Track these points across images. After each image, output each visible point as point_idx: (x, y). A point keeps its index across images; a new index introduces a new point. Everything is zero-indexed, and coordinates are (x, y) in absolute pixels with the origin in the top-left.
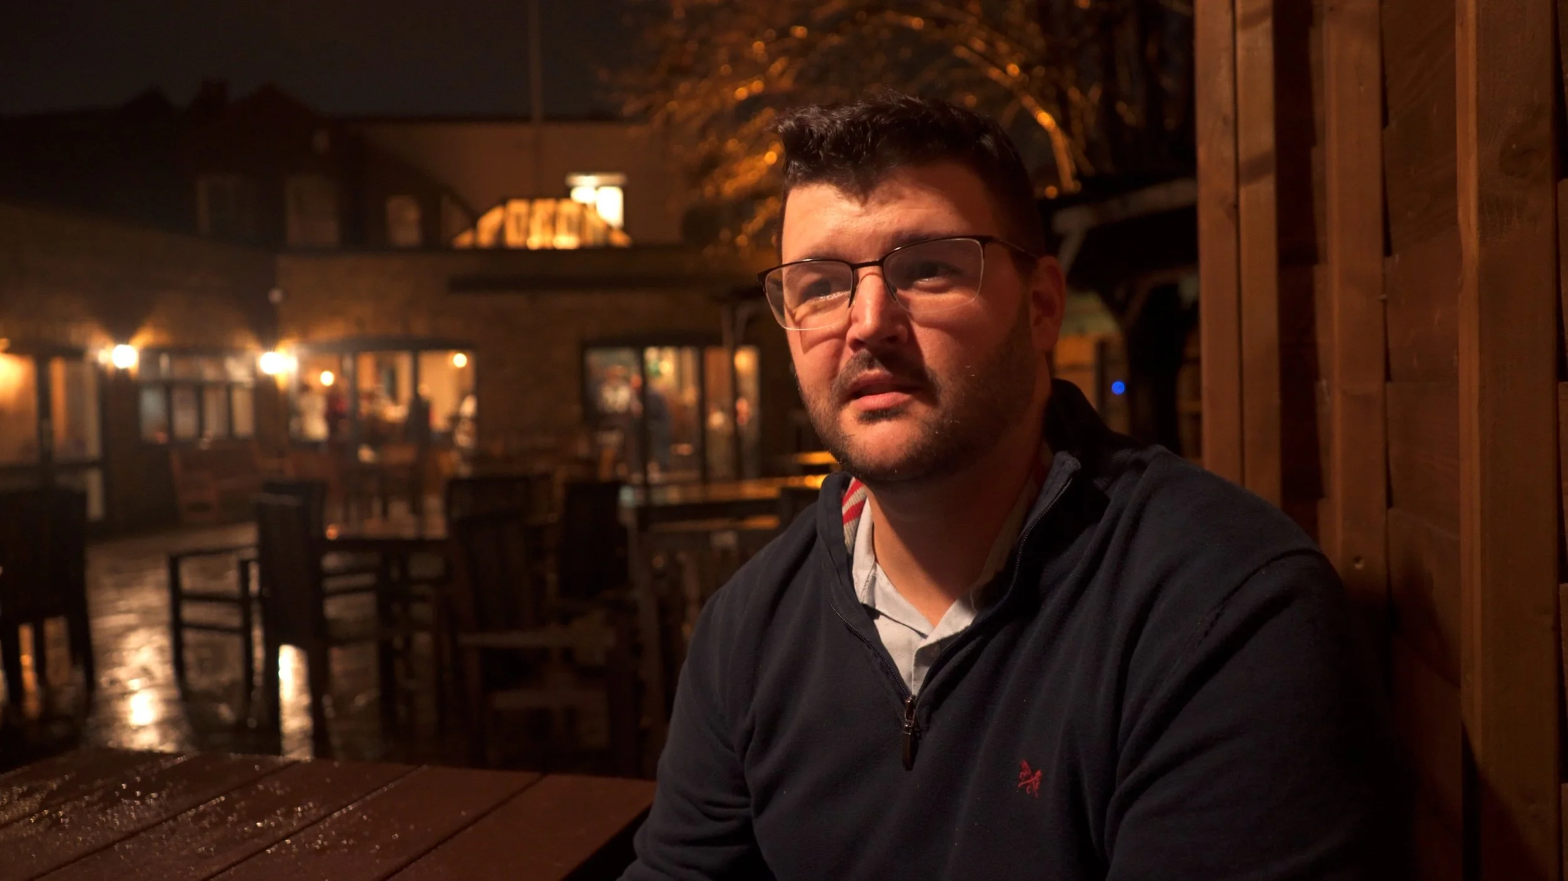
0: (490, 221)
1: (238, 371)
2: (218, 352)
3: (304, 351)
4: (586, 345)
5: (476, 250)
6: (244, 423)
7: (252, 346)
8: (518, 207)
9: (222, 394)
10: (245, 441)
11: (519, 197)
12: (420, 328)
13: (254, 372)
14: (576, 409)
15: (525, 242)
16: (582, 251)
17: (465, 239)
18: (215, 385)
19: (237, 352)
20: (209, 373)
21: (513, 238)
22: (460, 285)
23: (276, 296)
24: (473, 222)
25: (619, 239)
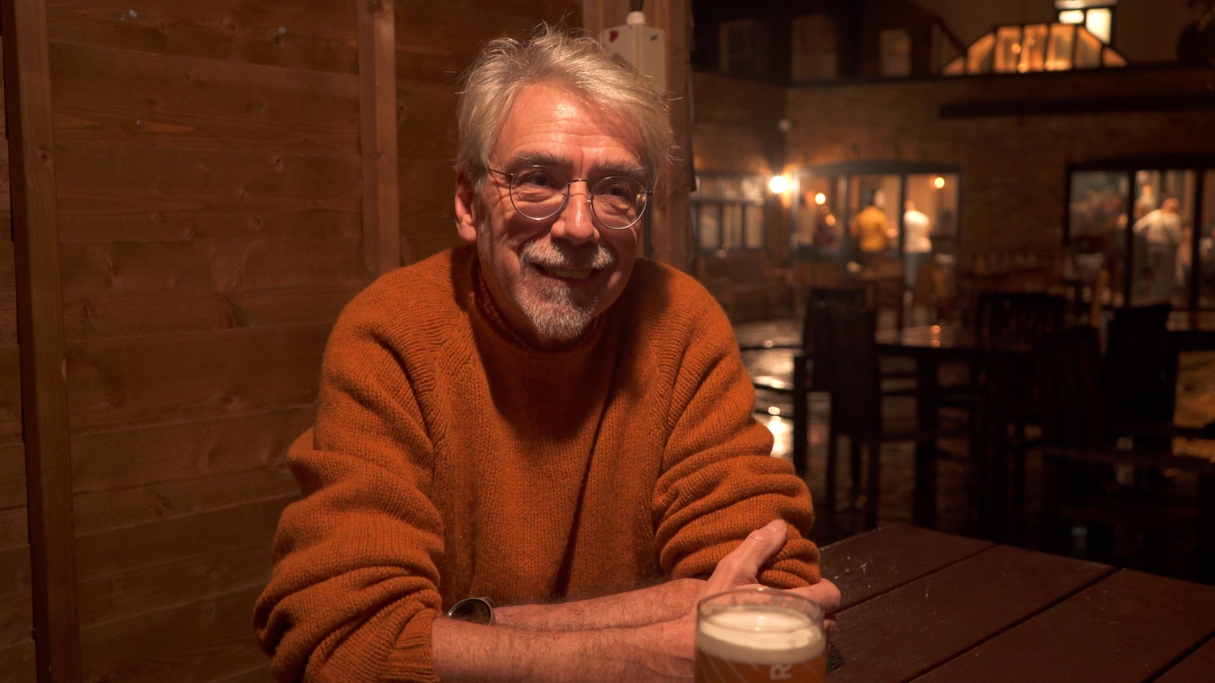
0: (981, 48)
1: (752, 192)
2: (737, 174)
3: (806, 175)
4: (1072, 168)
5: (965, 77)
6: (754, 239)
7: (764, 170)
8: (1008, 33)
9: (738, 211)
10: (754, 251)
11: (1009, 24)
12: (910, 153)
13: (765, 193)
14: (1059, 231)
15: (1017, 67)
16: (1073, 72)
17: (956, 67)
18: (733, 203)
19: (751, 174)
20: (730, 194)
21: (1001, 65)
22: (949, 111)
23: (785, 125)
24: (963, 52)
25: (1112, 59)
